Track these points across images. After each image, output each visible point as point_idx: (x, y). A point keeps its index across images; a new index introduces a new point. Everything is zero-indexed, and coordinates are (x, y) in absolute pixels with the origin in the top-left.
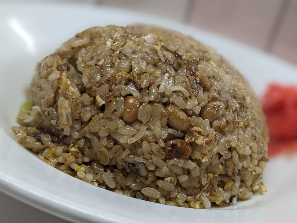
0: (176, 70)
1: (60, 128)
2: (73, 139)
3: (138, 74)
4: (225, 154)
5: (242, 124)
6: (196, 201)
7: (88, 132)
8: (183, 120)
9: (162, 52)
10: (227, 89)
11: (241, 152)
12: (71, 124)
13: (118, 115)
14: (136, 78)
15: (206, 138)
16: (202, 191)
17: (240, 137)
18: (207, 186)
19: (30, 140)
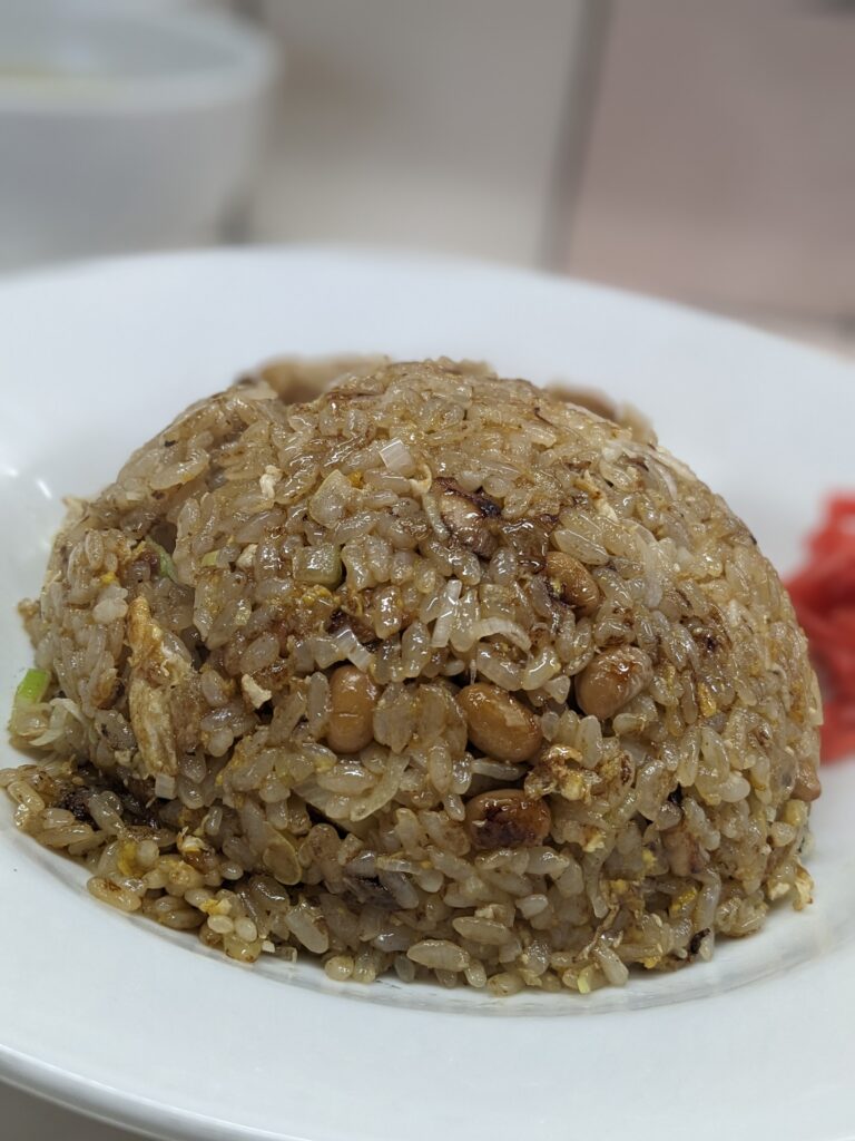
0: (484, 560)
1: (145, 778)
2: (184, 811)
3: (362, 592)
4: (662, 815)
5: (710, 706)
6: (578, 965)
7: (227, 790)
8: (515, 728)
9: (438, 501)
10: (655, 597)
11: (713, 799)
12: (175, 767)
13: (313, 732)
14: (360, 608)
15: (594, 775)
16: (597, 934)
17: (708, 752)
18: (611, 917)
19: (59, 819)
